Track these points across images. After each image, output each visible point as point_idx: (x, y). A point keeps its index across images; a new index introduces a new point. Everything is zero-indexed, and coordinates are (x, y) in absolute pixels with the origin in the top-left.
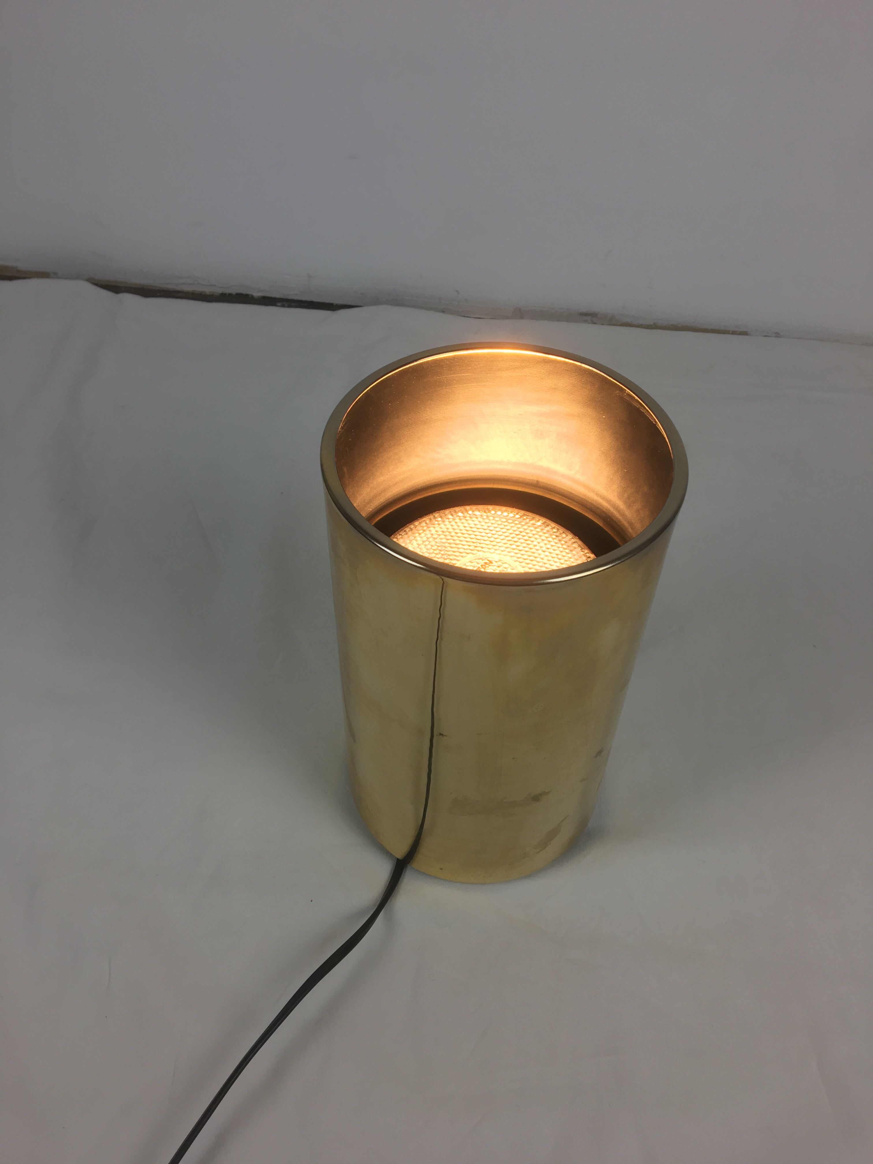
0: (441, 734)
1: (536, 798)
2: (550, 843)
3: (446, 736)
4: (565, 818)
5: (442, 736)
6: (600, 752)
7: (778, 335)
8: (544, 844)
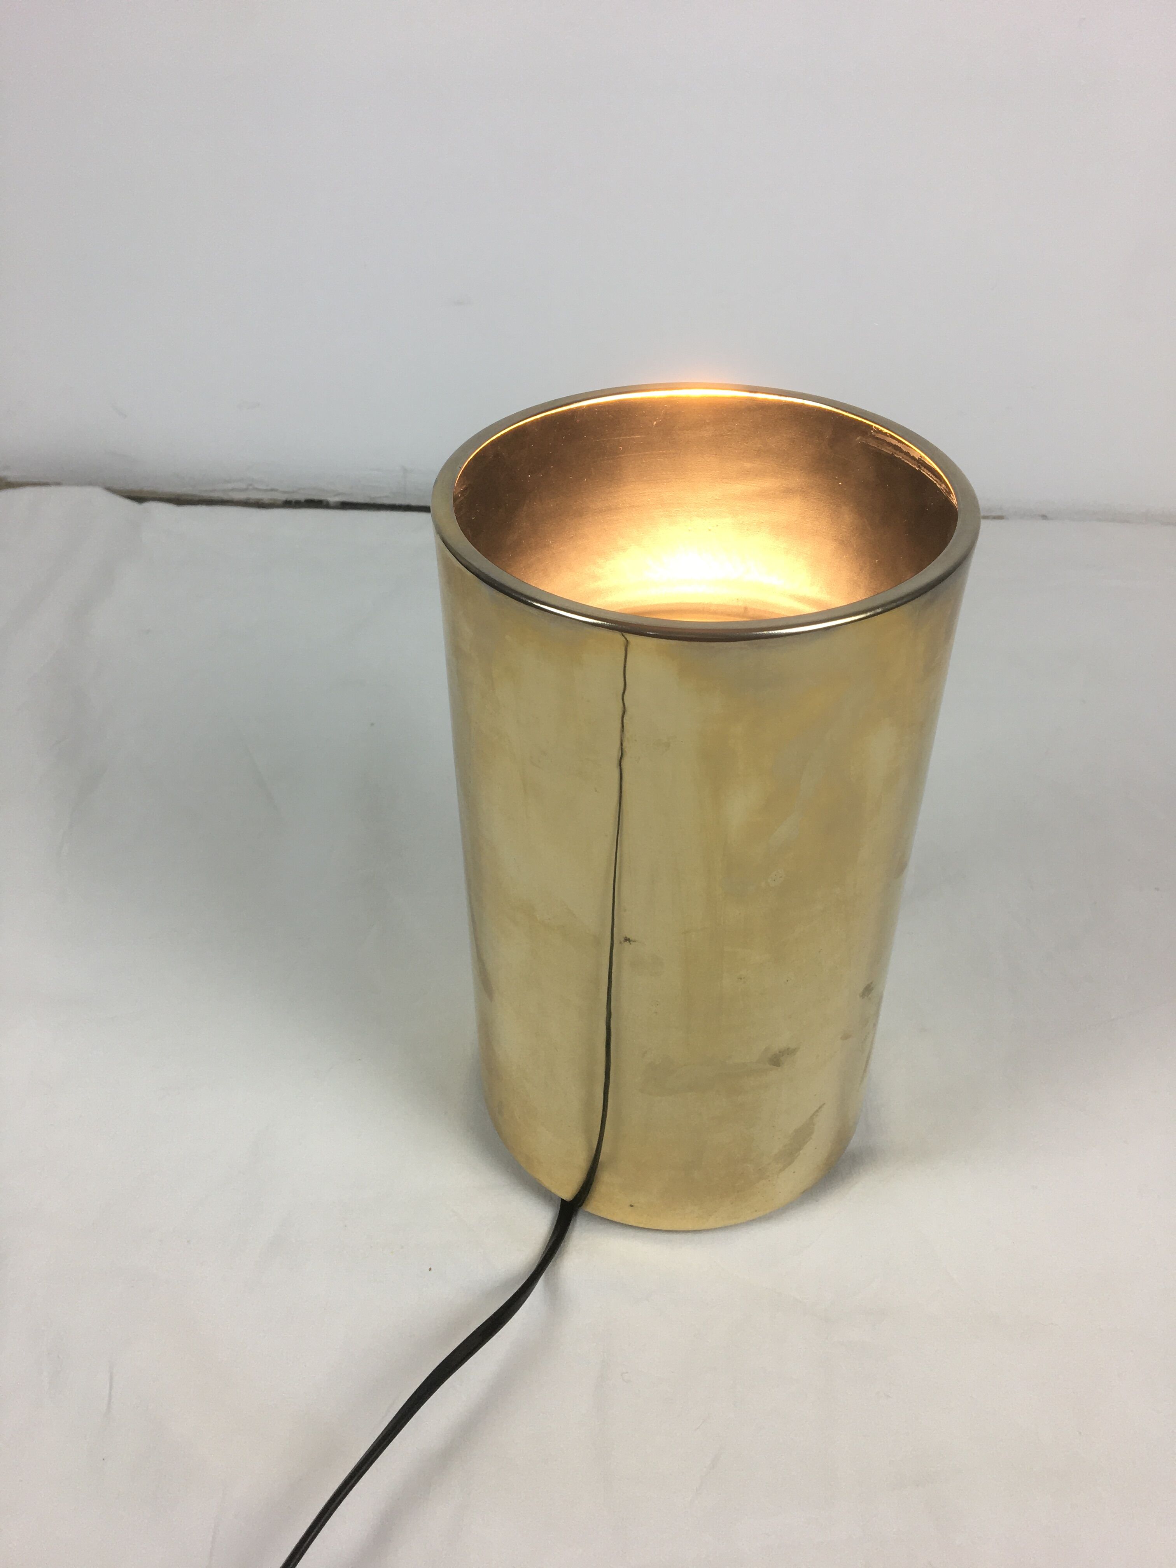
0: (627, 940)
1: (776, 1060)
2: (799, 1155)
3: (634, 941)
4: (820, 1107)
5: (627, 943)
6: (868, 990)
7: (1044, 517)
8: (790, 1154)
